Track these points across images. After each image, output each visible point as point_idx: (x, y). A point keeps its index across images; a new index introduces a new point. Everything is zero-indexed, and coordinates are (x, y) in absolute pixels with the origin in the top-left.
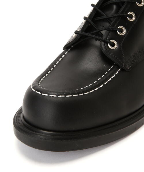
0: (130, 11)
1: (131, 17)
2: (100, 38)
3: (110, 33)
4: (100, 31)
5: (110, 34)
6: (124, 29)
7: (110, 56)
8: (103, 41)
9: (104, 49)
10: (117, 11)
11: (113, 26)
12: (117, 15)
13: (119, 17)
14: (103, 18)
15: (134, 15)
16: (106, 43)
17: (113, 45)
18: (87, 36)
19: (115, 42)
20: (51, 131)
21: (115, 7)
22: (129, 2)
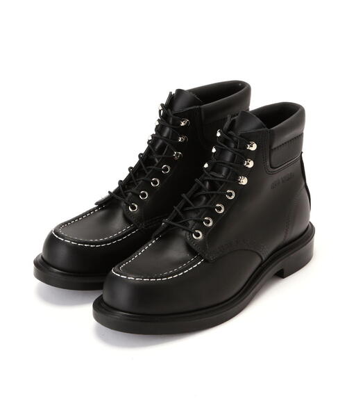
0: (219, 204)
1: (220, 209)
2: (186, 228)
4: (187, 221)
5: (196, 224)
6: (211, 220)
7: (193, 246)
8: (188, 231)
9: (188, 239)
10: (207, 202)
11: (200, 216)
12: (205, 206)
13: (206, 208)
14: (191, 208)
15: (223, 208)
16: (191, 233)
17: (198, 235)
18: (174, 226)
19: (200, 233)
20: (130, 313)
21: (204, 198)
22: (218, 194)
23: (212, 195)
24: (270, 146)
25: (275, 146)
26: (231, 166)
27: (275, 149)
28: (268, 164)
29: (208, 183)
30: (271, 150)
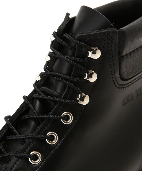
3: (18, 160)
5: (18, 163)
10: (34, 129)
12: (32, 135)
15: (56, 136)
21: (33, 123)
22: (49, 119)
23: (43, 119)
24: (120, 52)
25: (126, 51)
26: (67, 80)
27: (126, 55)
28: (117, 75)
29: (38, 103)
30: (121, 58)
